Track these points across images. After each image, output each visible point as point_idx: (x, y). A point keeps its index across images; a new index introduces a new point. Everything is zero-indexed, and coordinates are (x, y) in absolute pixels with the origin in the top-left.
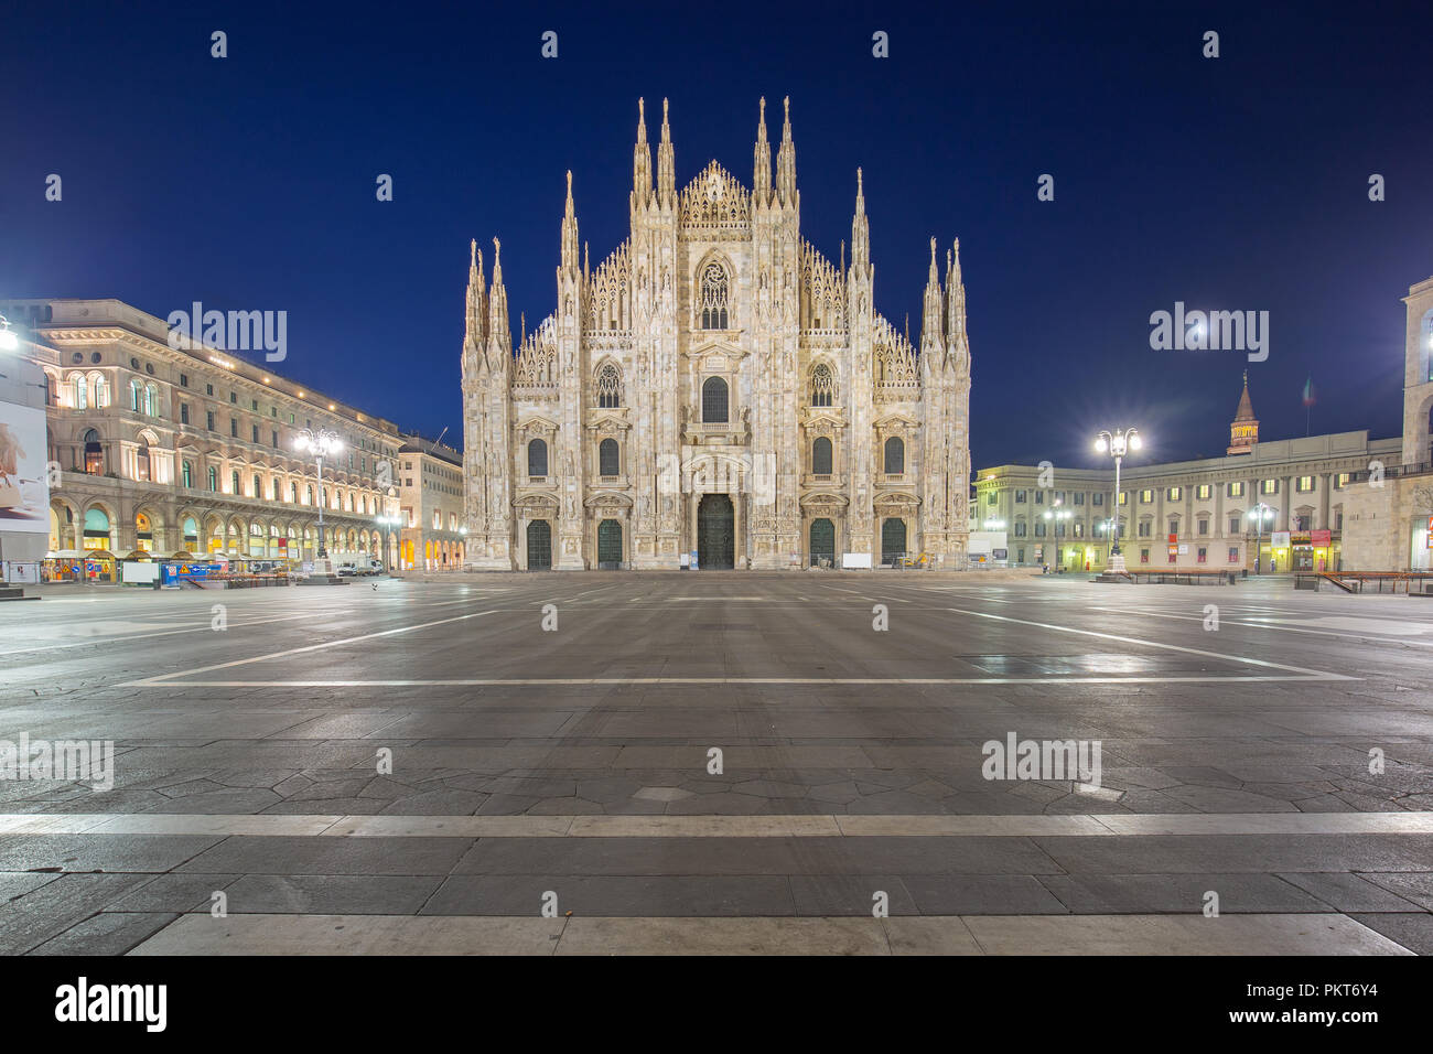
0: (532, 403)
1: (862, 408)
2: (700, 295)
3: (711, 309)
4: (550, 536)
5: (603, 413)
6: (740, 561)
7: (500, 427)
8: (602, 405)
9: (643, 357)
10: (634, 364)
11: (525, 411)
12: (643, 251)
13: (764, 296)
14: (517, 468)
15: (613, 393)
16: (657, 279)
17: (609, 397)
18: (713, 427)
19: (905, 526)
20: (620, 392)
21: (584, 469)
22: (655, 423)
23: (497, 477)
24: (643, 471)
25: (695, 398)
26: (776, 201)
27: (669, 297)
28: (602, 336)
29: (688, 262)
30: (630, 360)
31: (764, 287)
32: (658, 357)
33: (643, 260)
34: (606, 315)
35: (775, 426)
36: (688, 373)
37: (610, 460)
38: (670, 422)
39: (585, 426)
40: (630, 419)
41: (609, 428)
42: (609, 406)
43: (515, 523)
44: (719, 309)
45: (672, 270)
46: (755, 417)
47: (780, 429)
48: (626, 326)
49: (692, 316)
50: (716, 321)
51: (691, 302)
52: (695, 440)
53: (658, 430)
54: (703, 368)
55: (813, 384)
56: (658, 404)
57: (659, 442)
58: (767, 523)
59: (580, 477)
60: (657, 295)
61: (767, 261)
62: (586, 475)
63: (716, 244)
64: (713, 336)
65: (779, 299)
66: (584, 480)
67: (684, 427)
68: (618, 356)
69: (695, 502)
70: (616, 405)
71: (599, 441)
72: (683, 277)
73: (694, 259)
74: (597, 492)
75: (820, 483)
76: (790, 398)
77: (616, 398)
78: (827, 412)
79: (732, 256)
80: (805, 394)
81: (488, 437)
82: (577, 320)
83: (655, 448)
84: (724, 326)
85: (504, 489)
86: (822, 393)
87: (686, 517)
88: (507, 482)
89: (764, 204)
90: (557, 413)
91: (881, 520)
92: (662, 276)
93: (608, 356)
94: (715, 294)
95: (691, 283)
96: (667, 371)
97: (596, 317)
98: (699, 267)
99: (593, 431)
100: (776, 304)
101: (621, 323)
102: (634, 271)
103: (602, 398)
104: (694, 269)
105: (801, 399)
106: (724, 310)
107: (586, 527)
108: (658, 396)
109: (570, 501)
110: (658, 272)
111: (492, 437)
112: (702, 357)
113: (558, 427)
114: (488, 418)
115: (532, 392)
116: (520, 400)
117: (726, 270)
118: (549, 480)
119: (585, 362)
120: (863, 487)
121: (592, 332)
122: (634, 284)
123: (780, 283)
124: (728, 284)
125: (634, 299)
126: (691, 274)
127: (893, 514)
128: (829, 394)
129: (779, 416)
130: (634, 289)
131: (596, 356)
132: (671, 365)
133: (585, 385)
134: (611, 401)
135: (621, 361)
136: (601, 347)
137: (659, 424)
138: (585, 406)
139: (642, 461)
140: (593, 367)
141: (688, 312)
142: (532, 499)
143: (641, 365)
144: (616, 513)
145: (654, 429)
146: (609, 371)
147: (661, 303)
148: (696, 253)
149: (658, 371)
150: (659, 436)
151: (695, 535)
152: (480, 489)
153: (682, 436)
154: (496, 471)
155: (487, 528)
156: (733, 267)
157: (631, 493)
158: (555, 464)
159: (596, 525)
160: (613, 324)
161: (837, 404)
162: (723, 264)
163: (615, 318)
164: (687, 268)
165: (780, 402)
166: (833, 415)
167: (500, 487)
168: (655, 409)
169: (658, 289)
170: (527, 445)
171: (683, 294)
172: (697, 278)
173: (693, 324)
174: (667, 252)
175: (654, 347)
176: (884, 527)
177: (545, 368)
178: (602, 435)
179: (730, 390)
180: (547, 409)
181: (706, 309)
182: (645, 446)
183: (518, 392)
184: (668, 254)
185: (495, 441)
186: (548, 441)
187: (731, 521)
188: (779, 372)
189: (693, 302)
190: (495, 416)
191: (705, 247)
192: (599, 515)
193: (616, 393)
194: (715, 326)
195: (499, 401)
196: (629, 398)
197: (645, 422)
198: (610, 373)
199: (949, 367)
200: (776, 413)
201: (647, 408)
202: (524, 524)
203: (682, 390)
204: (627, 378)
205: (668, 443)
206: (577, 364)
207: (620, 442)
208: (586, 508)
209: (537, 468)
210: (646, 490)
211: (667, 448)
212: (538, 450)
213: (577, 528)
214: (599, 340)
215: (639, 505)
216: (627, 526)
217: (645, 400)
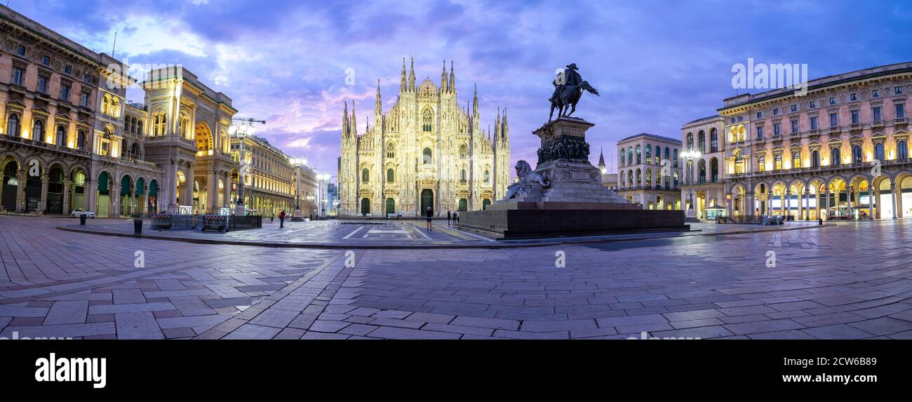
0: (364, 156)
1: (476, 162)
2: (423, 119)
4: (369, 204)
5: (388, 160)
6: (436, 213)
7: (354, 164)
8: (388, 157)
9: (403, 141)
10: (400, 143)
11: (362, 159)
14: (358, 179)
16: (409, 115)
18: (426, 166)
19: (490, 201)
20: (395, 152)
21: (382, 180)
22: (407, 164)
23: (352, 182)
24: (402, 181)
25: (421, 155)
26: (449, 92)
27: (412, 121)
28: (389, 133)
30: (398, 141)
31: (445, 119)
32: (408, 140)
33: (404, 108)
34: (390, 126)
35: (448, 167)
36: (419, 146)
37: (391, 176)
38: (413, 164)
39: (383, 165)
40: (398, 162)
41: (391, 165)
42: (391, 157)
43: (358, 199)
45: (414, 112)
46: (441, 162)
48: (397, 129)
49: (420, 126)
51: (420, 122)
52: (421, 170)
54: (423, 144)
55: (460, 151)
56: (408, 157)
57: (409, 170)
58: (445, 200)
59: (381, 183)
60: (408, 120)
61: (446, 110)
62: (384, 182)
63: (428, 103)
64: (427, 134)
67: (417, 165)
68: (394, 140)
69: (420, 191)
70: (393, 157)
71: (387, 169)
72: (417, 114)
73: (421, 108)
74: (386, 188)
75: (462, 186)
76: (453, 156)
78: (465, 161)
79: (433, 107)
80: (457, 155)
81: (349, 168)
82: (381, 128)
83: (407, 172)
84: (430, 130)
85: (355, 187)
86: (463, 154)
87: (417, 198)
88: (355, 185)
89: (444, 92)
90: (373, 160)
91: (482, 200)
92: (411, 114)
93: (391, 140)
94: (427, 119)
95: (420, 115)
96: (412, 146)
97: (387, 126)
98: (422, 110)
99: (385, 166)
100: (448, 124)
101: (395, 128)
102: (401, 112)
103: (389, 154)
105: (456, 158)
106: (430, 125)
107: (382, 202)
108: (408, 154)
109: (376, 191)
110: (409, 111)
112: (423, 141)
113: (373, 165)
114: (349, 162)
115: (365, 152)
116: (360, 155)
117: (431, 112)
118: (370, 184)
119: (383, 142)
120: (476, 187)
121: (385, 131)
122: (401, 116)
123: (450, 118)
124: (432, 116)
125: (400, 121)
127: (486, 197)
128: (465, 155)
130: (401, 118)
131: (386, 139)
132: (413, 143)
133: (383, 150)
134: (392, 155)
135: (395, 142)
136: (388, 137)
137: (409, 165)
138: (383, 157)
139: (403, 177)
140: (386, 143)
141: (418, 125)
142: (364, 190)
143: (402, 144)
144: (393, 195)
145: (406, 166)
146: (391, 144)
147: (410, 123)
148: (422, 106)
149: (409, 146)
150: (408, 168)
151: (420, 204)
152: (346, 187)
153: (416, 168)
154: (352, 180)
155: (348, 200)
156: (434, 111)
157: (398, 189)
158: (372, 177)
159: (386, 199)
160: (392, 128)
161: (468, 159)
162: (430, 110)
163: (393, 126)
164: (418, 110)
165: (450, 158)
166: (466, 163)
167: (353, 186)
168: (407, 159)
169: (409, 117)
170: (362, 170)
171: (417, 119)
173: (421, 129)
174: (412, 106)
175: (407, 137)
176: (483, 202)
177: (369, 144)
178: (388, 167)
179: (432, 152)
180: (370, 158)
181: (425, 124)
182: (404, 172)
183: (360, 152)
184: (412, 107)
185: (352, 170)
186: (370, 169)
187: (432, 199)
188: (450, 147)
190: (352, 161)
191: (425, 104)
192: (387, 196)
193: (393, 153)
194: (427, 130)
196: (398, 155)
197: (404, 163)
199: (503, 148)
200: (449, 162)
201: (404, 159)
202: (360, 199)
203: (416, 152)
204: (397, 147)
205: (411, 170)
206: (381, 142)
207: (394, 170)
208: (383, 194)
209: (366, 179)
210: (404, 187)
211: (412, 172)
212: (366, 173)
213: (379, 201)
214: (388, 134)
215: (402, 193)
216: (397, 201)
217: (404, 155)
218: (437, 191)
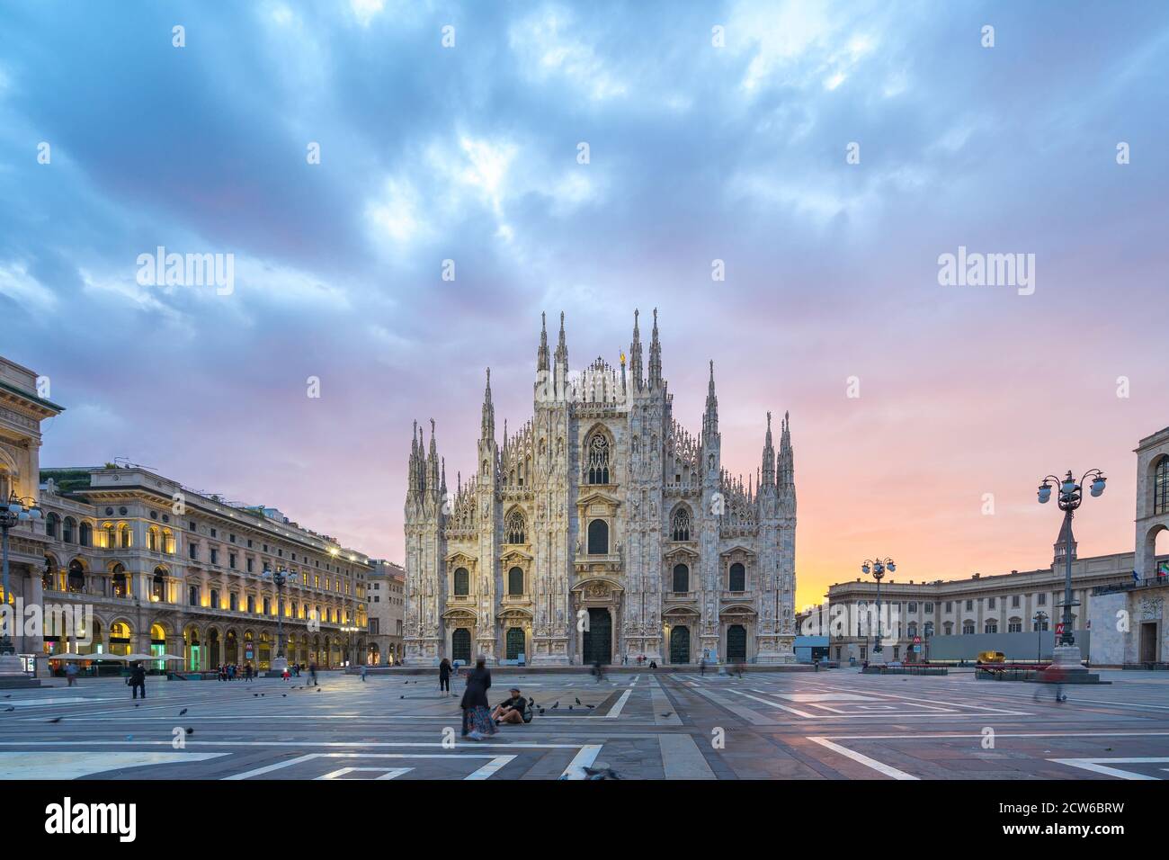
0: (458, 541)
1: (711, 542)
2: (588, 458)
3: (596, 468)
4: (469, 641)
5: (510, 548)
7: (433, 558)
8: (511, 542)
9: (542, 507)
10: (535, 511)
11: (453, 547)
12: (543, 427)
13: (636, 458)
14: (445, 589)
15: (519, 533)
16: (554, 447)
17: (517, 535)
18: (595, 559)
19: (745, 631)
20: (525, 532)
21: (496, 590)
22: (550, 555)
23: (430, 596)
24: (541, 592)
25: (583, 535)
26: (645, 389)
27: (562, 461)
28: (512, 490)
29: (577, 434)
30: (532, 508)
31: (635, 452)
32: (553, 505)
33: (544, 433)
34: (515, 475)
35: (643, 557)
36: (577, 517)
37: (516, 581)
38: (561, 553)
39: (498, 558)
40: (532, 553)
41: (516, 559)
42: (517, 542)
43: (444, 632)
44: (602, 468)
45: (566, 441)
46: (627, 550)
47: (647, 558)
48: (530, 483)
49: (581, 474)
50: (600, 478)
51: (580, 464)
52: (582, 567)
53: (553, 560)
54: (588, 513)
55: (675, 523)
56: (553, 541)
57: (554, 568)
58: (636, 630)
59: (492, 596)
60: (553, 460)
61: (638, 432)
62: (498, 596)
63: (599, 420)
64: (597, 489)
65: (647, 460)
66: (496, 599)
67: (573, 557)
68: (524, 505)
69: (581, 614)
70: (522, 542)
71: (508, 569)
72: (573, 445)
73: (582, 432)
74: (506, 608)
75: (679, 598)
76: (656, 535)
77: (522, 535)
78: (684, 546)
79: (612, 429)
80: (667, 532)
81: (423, 567)
82: (492, 479)
83: (550, 573)
84: (606, 481)
85: (434, 606)
86: (681, 530)
87: (574, 626)
88: (437, 600)
90: (476, 548)
91: (726, 627)
92: (557, 445)
93: (516, 506)
94: (599, 457)
95: (580, 450)
96: (560, 516)
97: (507, 476)
98: (586, 437)
99: (504, 562)
100: (644, 465)
101: (527, 481)
102: (538, 441)
103: (512, 536)
104: (583, 439)
105: (665, 535)
106: (606, 469)
107: (497, 635)
108: (554, 535)
109: (484, 614)
110: (555, 442)
111: (426, 567)
112: (588, 505)
113: (477, 560)
114: (424, 553)
115: (457, 532)
116: (449, 538)
117: (608, 439)
118: (470, 600)
119: (498, 511)
120: (711, 602)
121: (504, 487)
122: (537, 450)
123: (648, 448)
124: (609, 449)
125: (536, 463)
126: (580, 442)
127: (735, 622)
128: (687, 530)
129: (645, 549)
130: (536, 455)
131: (506, 505)
132: (564, 511)
133: (499, 527)
134: (518, 539)
135: (526, 509)
136: (511, 498)
137: (553, 556)
138: (498, 542)
139: (540, 584)
140: (505, 513)
141: (577, 471)
142: (456, 612)
143: (541, 513)
144: (521, 623)
145: (549, 561)
146: (517, 514)
147: (557, 465)
148: (584, 427)
149: (553, 517)
150: (553, 565)
151: (581, 639)
152: (417, 606)
153: (572, 565)
154: (429, 591)
155: (421, 634)
156: (613, 437)
157: (531, 608)
158: (475, 585)
159: (505, 632)
160: (520, 481)
161: (693, 539)
162: (606, 435)
163: (522, 477)
164: (577, 438)
165: (647, 537)
166: (689, 548)
167: (432, 604)
168: (551, 544)
169: (554, 455)
170: (453, 571)
171: (573, 458)
172: (585, 447)
173: (583, 480)
174: (561, 427)
175: (551, 499)
176: (728, 631)
177: (468, 515)
178: (511, 564)
179: (609, 529)
180: (469, 545)
181: (592, 469)
182: (543, 573)
183: (448, 532)
184: (563, 429)
185: (429, 570)
186: (469, 569)
187: (608, 628)
188: (647, 516)
189: (581, 464)
190: (429, 551)
191: (593, 422)
192: (508, 624)
193: (522, 533)
194: (599, 482)
195: (431, 540)
196: (532, 536)
197: (542, 555)
198: (518, 518)
199: (779, 510)
200: (644, 547)
201: (544, 545)
202: (450, 631)
203: (571, 530)
204: (531, 522)
205: (560, 570)
206: (492, 512)
207: (524, 569)
208: (497, 619)
209: (461, 588)
210: (543, 605)
211: (560, 574)
212: (462, 576)
213: (489, 635)
214: (509, 493)
215: (538, 617)
216: (529, 632)
217: (543, 537)
218: (619, 612)
